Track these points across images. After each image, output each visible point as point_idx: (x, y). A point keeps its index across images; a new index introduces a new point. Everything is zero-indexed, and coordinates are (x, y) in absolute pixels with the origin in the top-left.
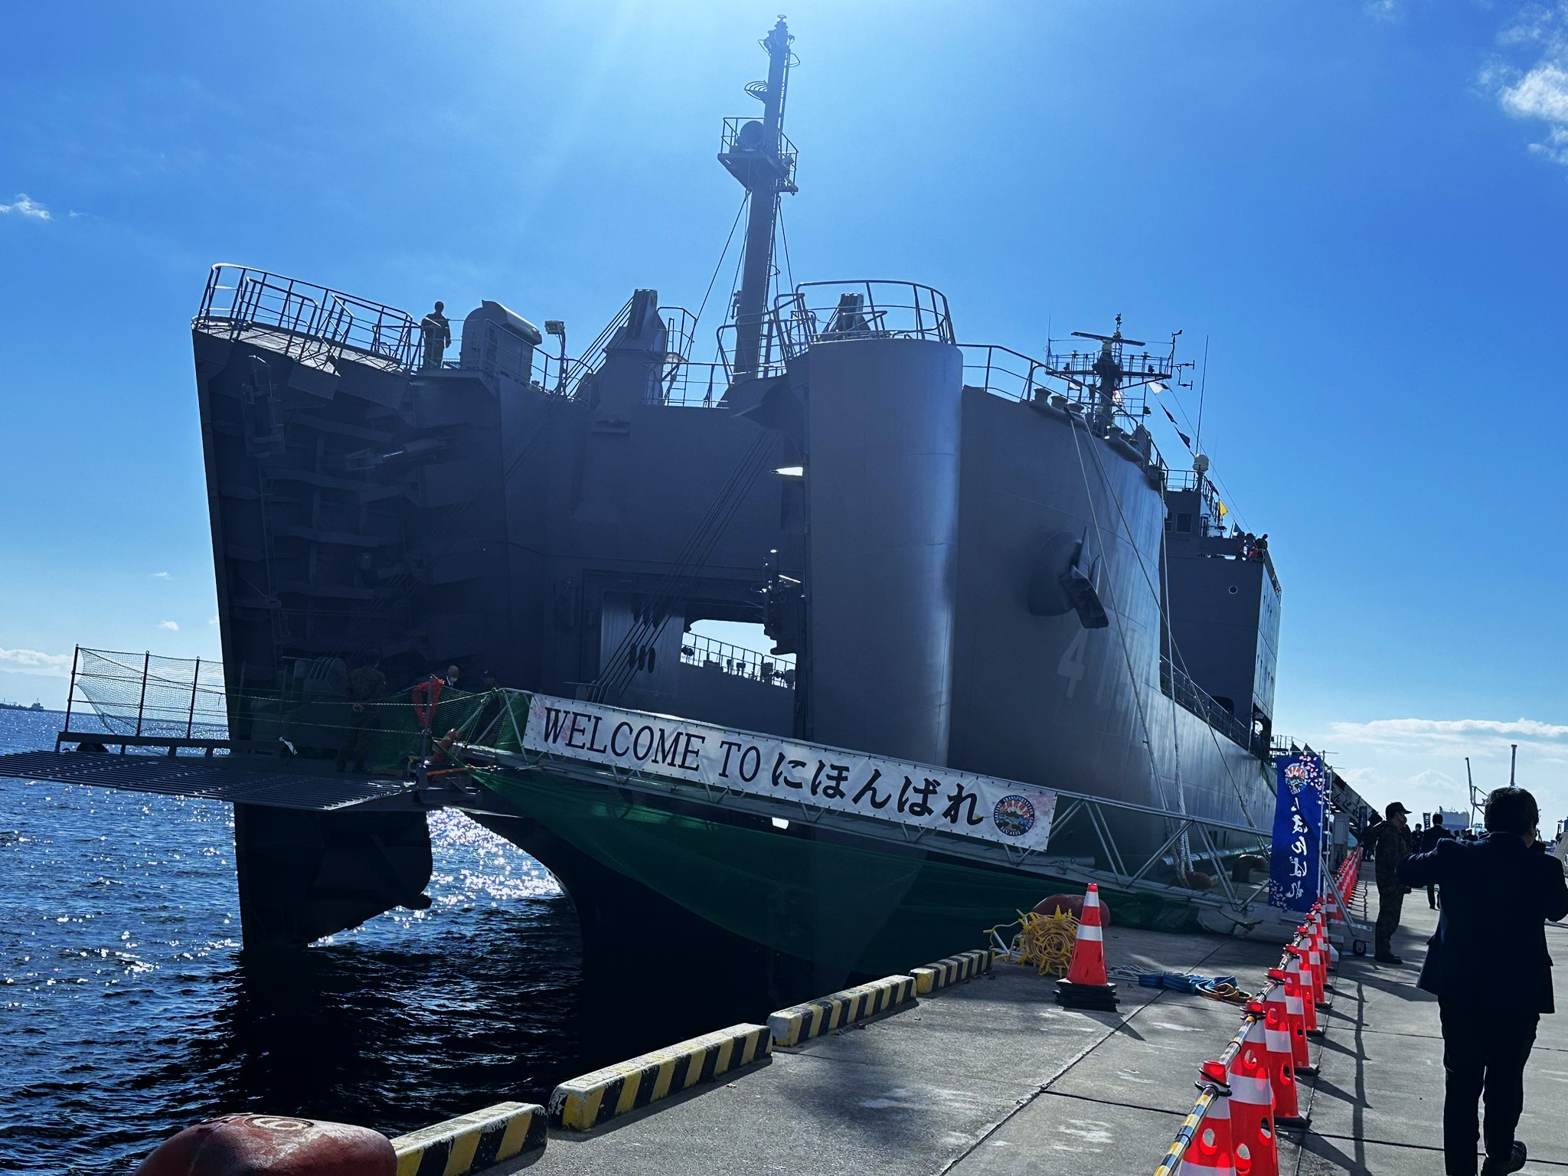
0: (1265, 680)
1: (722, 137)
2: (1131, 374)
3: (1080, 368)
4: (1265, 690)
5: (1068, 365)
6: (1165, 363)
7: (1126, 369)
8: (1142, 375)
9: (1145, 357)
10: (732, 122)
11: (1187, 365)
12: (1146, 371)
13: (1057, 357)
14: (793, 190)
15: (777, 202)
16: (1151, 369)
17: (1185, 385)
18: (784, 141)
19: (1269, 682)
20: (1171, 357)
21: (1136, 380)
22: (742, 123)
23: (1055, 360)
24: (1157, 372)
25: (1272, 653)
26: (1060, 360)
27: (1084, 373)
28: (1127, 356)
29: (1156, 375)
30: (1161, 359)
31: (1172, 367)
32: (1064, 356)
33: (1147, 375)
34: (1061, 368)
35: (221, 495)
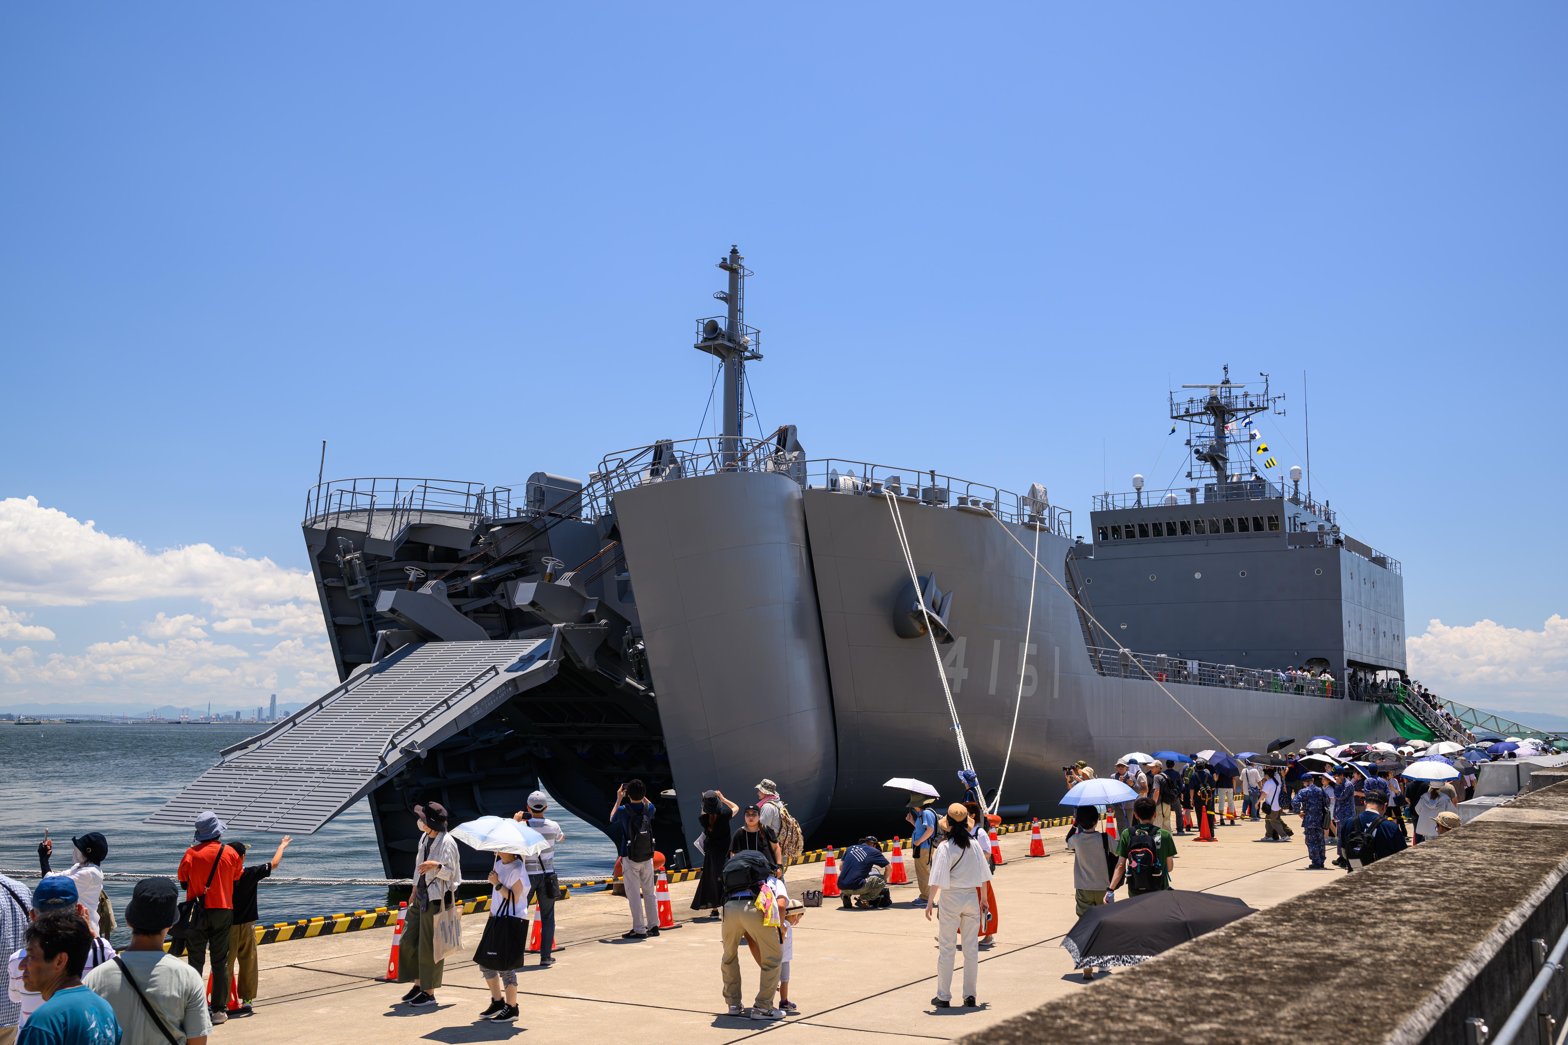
2: (1237, 410)
5: (1187, 409)
6: (1262, 398)
7: (1233, 407)
8: (1245, 410)
11: (1279, 397)
12: (1248, 407)
14: (756, 357)
16: (1252, 404)
17: (1279, 414)
20: (1266, 393)
21: (1241, 414)
24: (1255, 406)
27: (1201, 414)
29: (1256, 409)
30: (1258, 396)
31: (1267, 400)
32: (1183, 403)
33: (1249, 409)
34: (1182, 413)
35: (335, 624)
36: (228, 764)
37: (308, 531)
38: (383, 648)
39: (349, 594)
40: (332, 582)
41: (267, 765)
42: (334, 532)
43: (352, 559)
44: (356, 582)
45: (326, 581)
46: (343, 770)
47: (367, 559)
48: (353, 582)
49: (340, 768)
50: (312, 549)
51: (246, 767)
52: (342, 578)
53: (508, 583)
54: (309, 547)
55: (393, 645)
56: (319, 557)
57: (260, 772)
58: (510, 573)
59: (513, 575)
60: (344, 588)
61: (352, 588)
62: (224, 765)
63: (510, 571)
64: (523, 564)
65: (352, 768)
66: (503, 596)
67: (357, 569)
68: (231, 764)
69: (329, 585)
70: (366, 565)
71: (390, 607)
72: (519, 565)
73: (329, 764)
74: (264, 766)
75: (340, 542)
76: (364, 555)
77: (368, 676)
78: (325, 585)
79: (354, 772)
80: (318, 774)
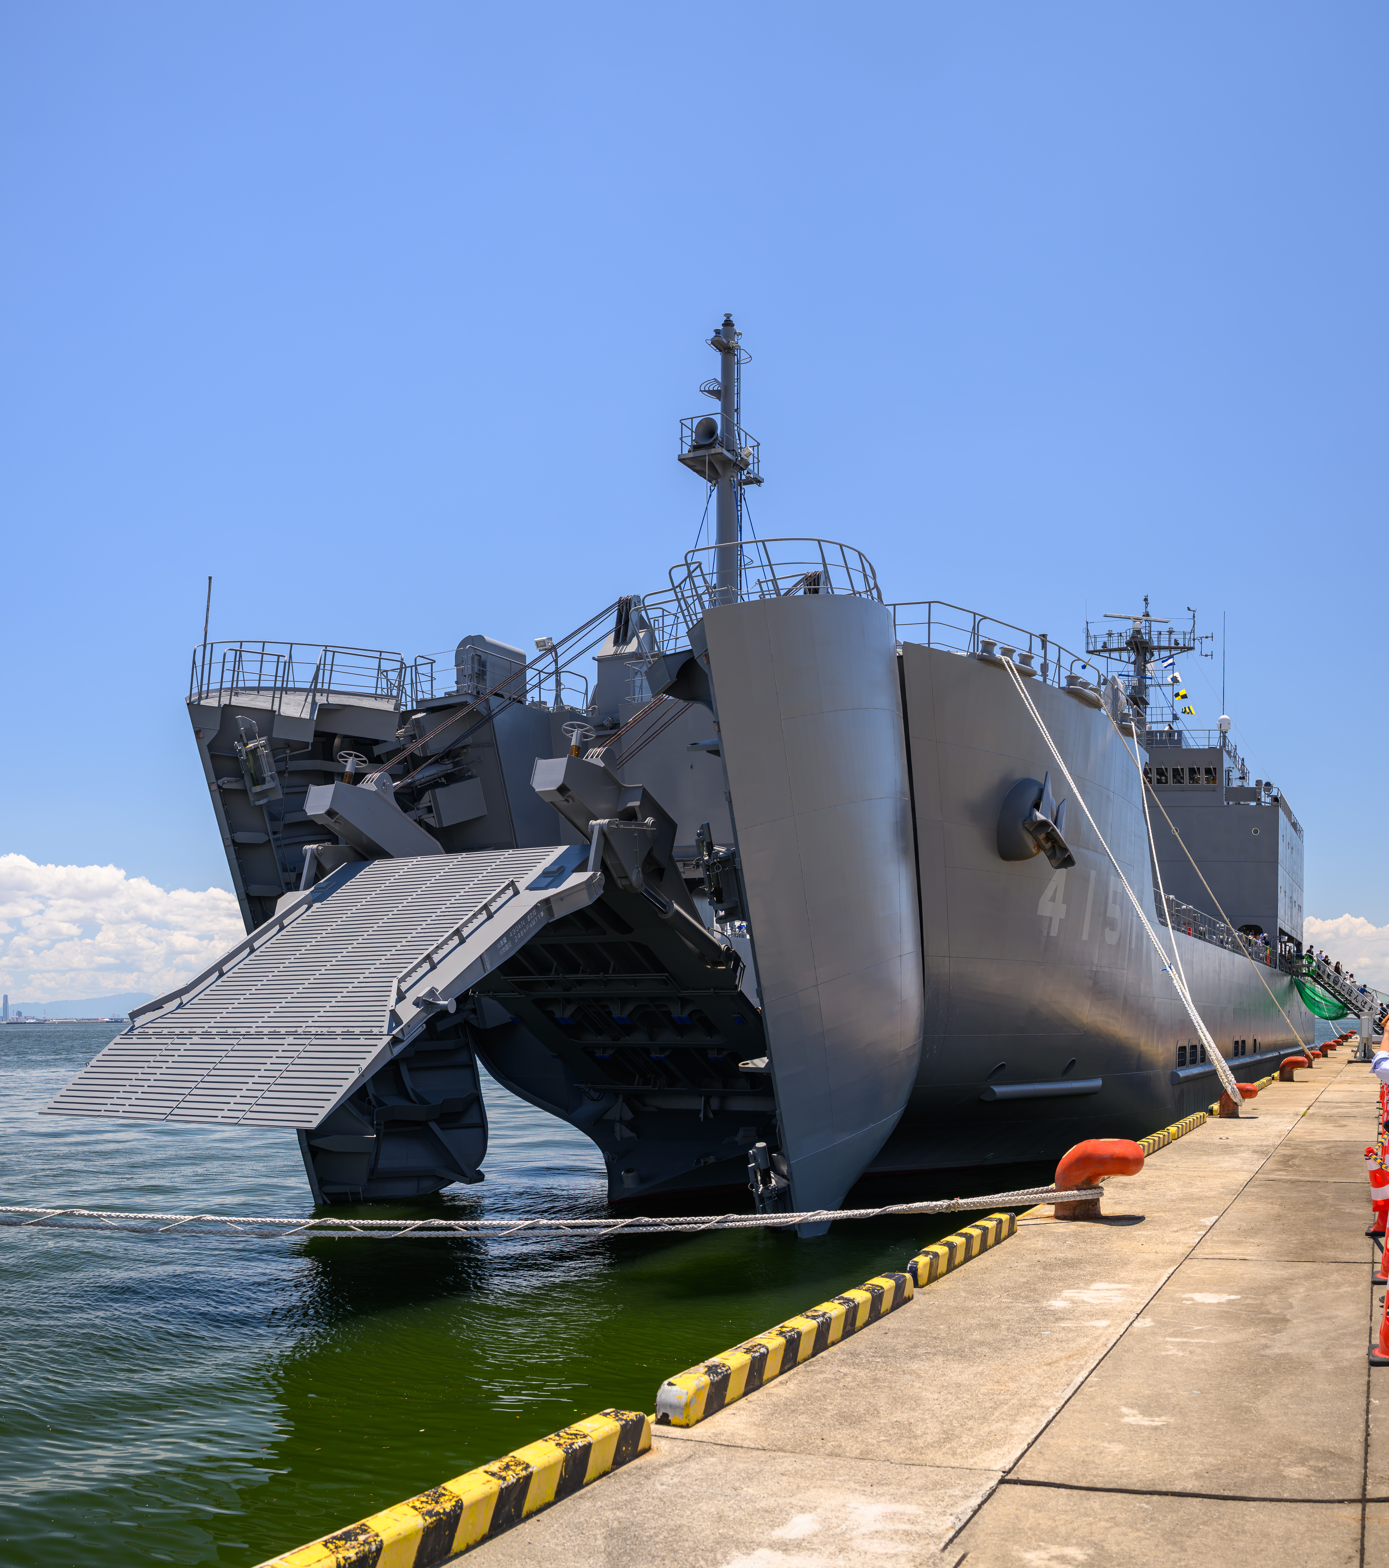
0: (1292, 908)
1: (681, 439)
2: (1160, 648)
3: (1115, 646)
4: (1291, 916)
5: (1105, 643)
6: (1188, 636)
7: (1156, 644)
8: (1169, 648)
9: (1171, 632)
10: (688, 423)
11: (1207, 637)
12: (1173, 645)
13: (1095, 637)
14: (758, 481)
15: (741, 494)
16: (1176, 643)
17: (1206, 656)
18: (743, 434)
19: (1295, 910)
20: (1193, 631)
21: (1165, 654)
22: (696, 422)
23: (1093, 640)
24: (1181, 645)
25: (1298, 883)
26: (1098, 639)
27: (1120, 650)
28: (1158, 634)
29: (1182, 648)
30: (1184, 634)
31: (1194, 640)
32: (1101, 636)
33: (1174, 648)
34: (1099, 647)
35: (234, 843)
36: (140, 1030)
37: (195, 709)
38: (314, 871)
39: (251, 799)
40: (229, 783)
41: (204, 1030)
42: (228, 710)
43: (256, 748)
44: (263, 781)
45: (220, 782)
46: (331, 1033)
47: (278, 747)
48: (258, 780)
49: (325, 1030)
50: (201, 735)
51: (171, 1033)
52: (242, 777)
53: (437, 790)
54: (197, 733)
55: (327, 866)
56: (210, 747)
57: (196, 1039)
58: (440, 778)
59: (443, 780)
60: (244, 792)
61: (258, 789)
62: (136, 1032)
63: (440, 774)
64: (456, 764)
65: (345, 1029)
66: (429, 810)
67: (264, 761)
68: (146, 1030)
69: (224, 786)
70: (274, 757)
71: (327, 808)
72: (451, 766)
73: (304, 1025)
74: (199, 1031)
75: (240, 723)
76: (271, 741)
77: (306, 906)
78: (219, 787)
79: (347, 1034)
80: (290, 1039)
